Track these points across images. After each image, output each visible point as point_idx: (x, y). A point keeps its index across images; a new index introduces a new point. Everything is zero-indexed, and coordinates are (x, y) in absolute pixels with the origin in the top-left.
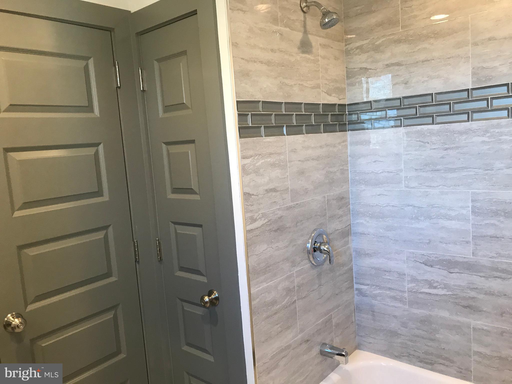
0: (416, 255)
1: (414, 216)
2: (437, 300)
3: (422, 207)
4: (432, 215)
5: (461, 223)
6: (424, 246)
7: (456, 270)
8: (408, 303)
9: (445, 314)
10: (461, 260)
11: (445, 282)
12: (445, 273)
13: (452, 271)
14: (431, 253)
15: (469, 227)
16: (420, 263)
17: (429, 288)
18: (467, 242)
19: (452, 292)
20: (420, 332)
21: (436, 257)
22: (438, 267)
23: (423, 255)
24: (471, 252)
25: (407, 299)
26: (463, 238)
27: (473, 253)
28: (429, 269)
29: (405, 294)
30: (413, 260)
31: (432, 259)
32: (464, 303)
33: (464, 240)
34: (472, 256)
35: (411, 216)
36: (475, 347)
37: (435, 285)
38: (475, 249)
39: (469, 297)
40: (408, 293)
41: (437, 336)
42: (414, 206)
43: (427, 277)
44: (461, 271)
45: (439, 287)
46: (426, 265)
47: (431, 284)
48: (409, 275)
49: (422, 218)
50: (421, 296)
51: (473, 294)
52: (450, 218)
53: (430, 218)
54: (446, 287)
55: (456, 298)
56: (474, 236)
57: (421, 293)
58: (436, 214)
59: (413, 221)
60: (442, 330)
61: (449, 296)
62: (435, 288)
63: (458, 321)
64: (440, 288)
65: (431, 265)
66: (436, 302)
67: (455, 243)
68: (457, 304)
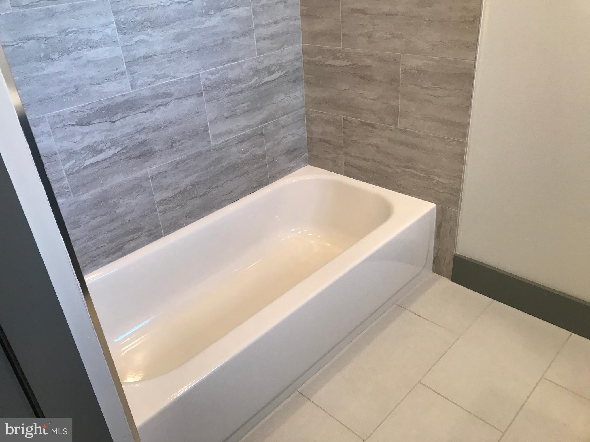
0: (63, 116)
1: (42, 54)
2: (107, 166)
3: (52, 37)
4: (69, 47)
5: (109, 48)
6: (72, 99)
7: (119, 116)
8: (72, 192)
9: (119, 179)
10: (121, 99)
11: (110, 138)
12: (106, 126)
13: (114, 119)
14: (83, 105)
15: (118, 51)
16: (73, 125)
17: (93, 156)
18: (123, 73)
19: (122, 147)
20: (98, 219)
21: (91, 108)
22: (97, 121)
23: (74, 112)
24: (129, 84)
25: (69, 186)
26: (117, 69)
27: (132, 86)
28: (86, 129)
29: (64, 182)
30: (61, 125)
31: (86, 113)
32: (136, 153)
33: (117, 71)
34: (131, 89)
35: (38, 55)
36: (158, 197)
37: (99, 148)
38: (132, 79)
39: (140, 143)
40: (67, 178)
41: (118, 211)
42: (38, 39)
43: (88, 141)
44: (125, 115)
45: (105, 148)
46: (81, 125)
47: (94, 150)
48: (62, 151)
49: (56, 56)
50: (85, 173)
51: (142, 137)
52: (94, 46)
53: (67, 51)
54: (114, 143)
55: (127, 152)
56: (127, 63)
57: (86, 168)
58: (73, 43)
59: (44, 64)
60: (121, 201)
61: (119, 152)
62: (101, 151)
63: (136, 179)
64: (107, 148)
65: (88, 123)
66: (107, 169)
67: (108, 79)
68: (129, 158)
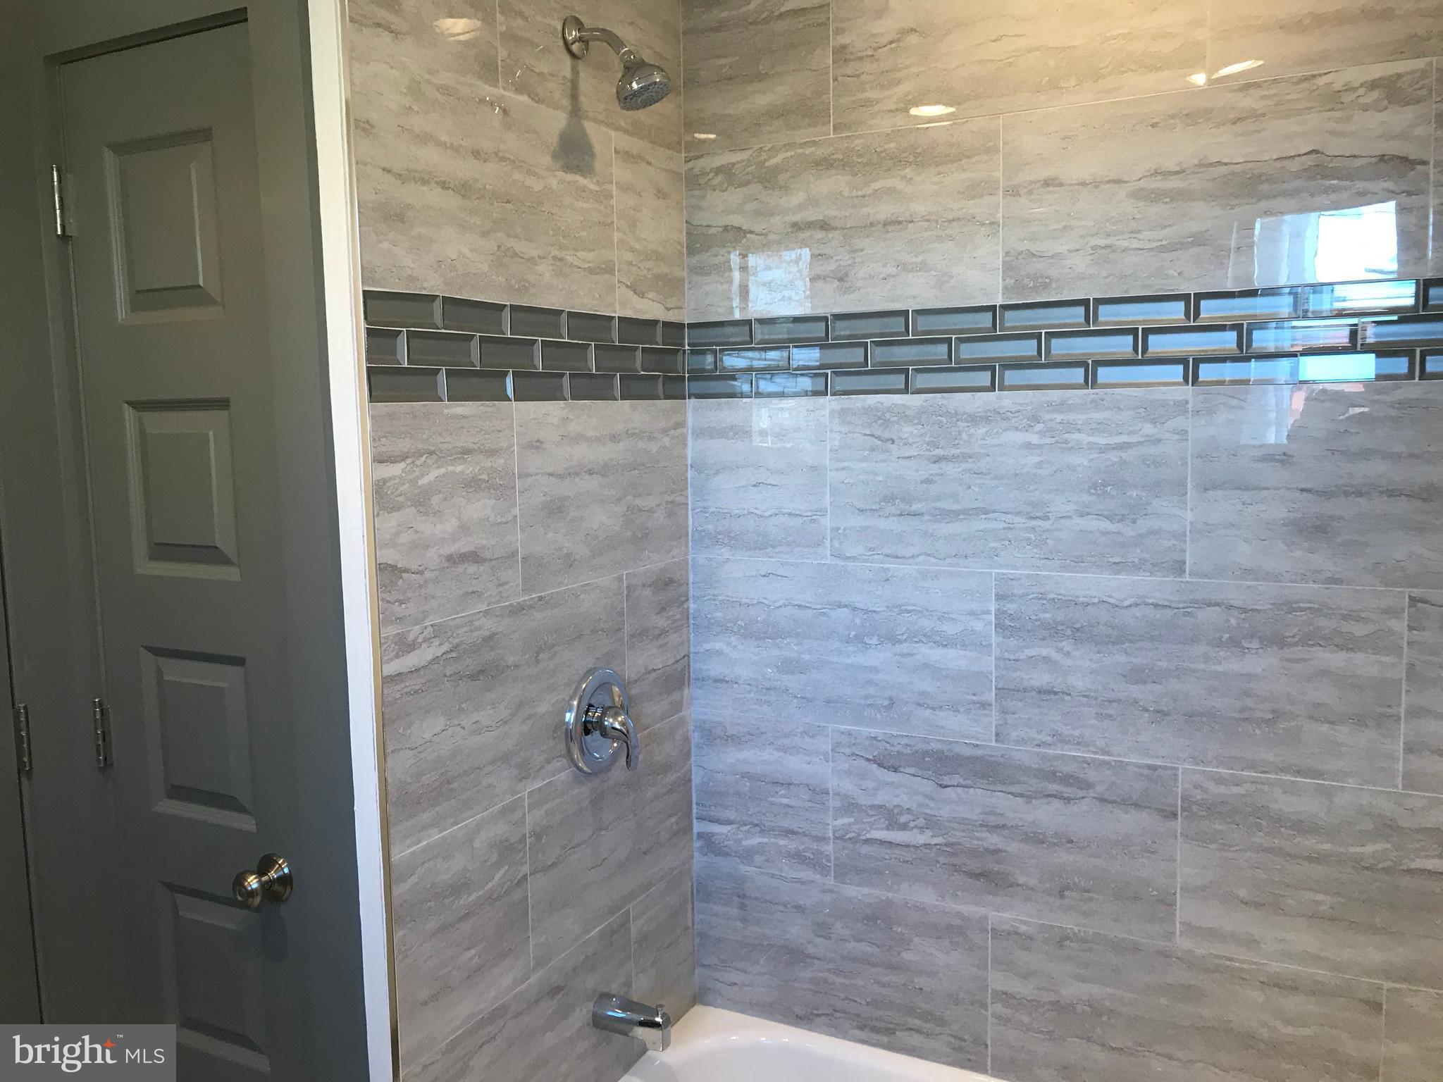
0: (856, 739)
1: (853, 633)
2: (907, 859)
3: (875, 611)
4: (898, 632)
5: (968, 653)
6: (879, 716)
7: (956, 779)
8: (835, 872)
9: (925, 896)
10: (968, 752)
11: (928, 811)
12: (928, 786)
13: (946, 781)
14: (895, 733)
15: (989, 664)
16: (868, 760)
17: (887, 829)
18: (985, 705)
19: (945, 839)
20: (865, 948)
21: (907, 745)
22: (912, 770)
23: (875, 738)
24: (994, 730)
25: (832, 859)
26: (974, 695)
27: (997, 735)
28: (890, 776)
29: (826, 847)
30: (848, 751)
31: (896, 749)
32: (974, 865)
33: (975, 698)
34: (994, 741)
35: (846, 633)
36: (997, 981)
37: (902, 819)
38: (1001, 723)
39: (987, 850)
40: (834, 843)
41: (907, 956)
42: (855, 609)
43: (882, 798)
44: (968, 782)
45: (912, 824)
46: (880, 765)
47: (892, 818)
48: (838, 794)
49: (874, 641)
50: (865, 849)
51: (994, 840)
52: (945, 643)
53: (894, 640)
54: (931, 824)
55: (954, 854)
56: (1000, 689)
57: (867, 841)
58: (907, 629)
59: (851, 648)
60: (916, 940)
61: (938, 847)
62: (904, 827)
63: (959, 915)
64: (916, 827)
65: (893, 767)
66: (905, 864)
67: (954, 708)
68: (956, 869)
